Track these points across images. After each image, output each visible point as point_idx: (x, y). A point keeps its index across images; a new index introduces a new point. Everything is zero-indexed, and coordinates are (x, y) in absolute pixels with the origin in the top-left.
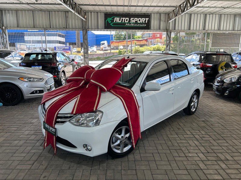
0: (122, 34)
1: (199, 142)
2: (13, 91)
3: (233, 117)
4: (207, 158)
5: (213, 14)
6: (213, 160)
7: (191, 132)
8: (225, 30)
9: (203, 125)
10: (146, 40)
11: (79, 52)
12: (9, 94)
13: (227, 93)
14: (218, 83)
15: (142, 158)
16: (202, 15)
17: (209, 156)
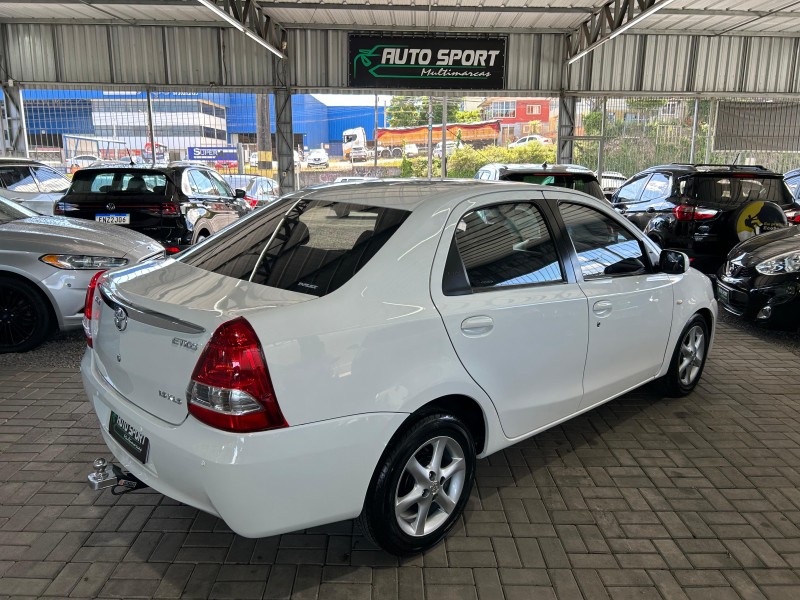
0: (415, 105)
1: (662, 494)
2: (21, 302)
3: (785, 400)
4: (687, 558)
5: (719, 35)
6: (711, 569)
7: (636, 455)
8: (762, 90)
9: (679, 429)
10: (496, 126)
11: (265, 165)
12: (9, 313)
13: (766, 313)
14: (736, 277)
15: (451, 554)
16: (683, 41)
17: (695, 549)
